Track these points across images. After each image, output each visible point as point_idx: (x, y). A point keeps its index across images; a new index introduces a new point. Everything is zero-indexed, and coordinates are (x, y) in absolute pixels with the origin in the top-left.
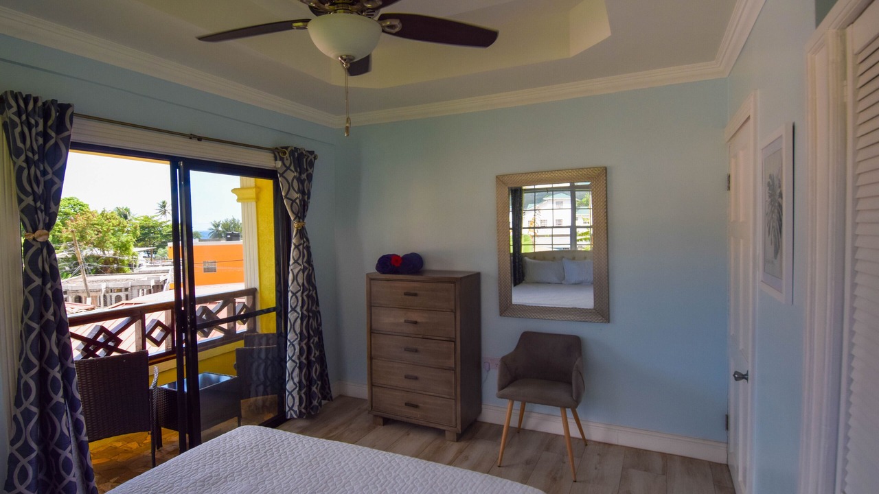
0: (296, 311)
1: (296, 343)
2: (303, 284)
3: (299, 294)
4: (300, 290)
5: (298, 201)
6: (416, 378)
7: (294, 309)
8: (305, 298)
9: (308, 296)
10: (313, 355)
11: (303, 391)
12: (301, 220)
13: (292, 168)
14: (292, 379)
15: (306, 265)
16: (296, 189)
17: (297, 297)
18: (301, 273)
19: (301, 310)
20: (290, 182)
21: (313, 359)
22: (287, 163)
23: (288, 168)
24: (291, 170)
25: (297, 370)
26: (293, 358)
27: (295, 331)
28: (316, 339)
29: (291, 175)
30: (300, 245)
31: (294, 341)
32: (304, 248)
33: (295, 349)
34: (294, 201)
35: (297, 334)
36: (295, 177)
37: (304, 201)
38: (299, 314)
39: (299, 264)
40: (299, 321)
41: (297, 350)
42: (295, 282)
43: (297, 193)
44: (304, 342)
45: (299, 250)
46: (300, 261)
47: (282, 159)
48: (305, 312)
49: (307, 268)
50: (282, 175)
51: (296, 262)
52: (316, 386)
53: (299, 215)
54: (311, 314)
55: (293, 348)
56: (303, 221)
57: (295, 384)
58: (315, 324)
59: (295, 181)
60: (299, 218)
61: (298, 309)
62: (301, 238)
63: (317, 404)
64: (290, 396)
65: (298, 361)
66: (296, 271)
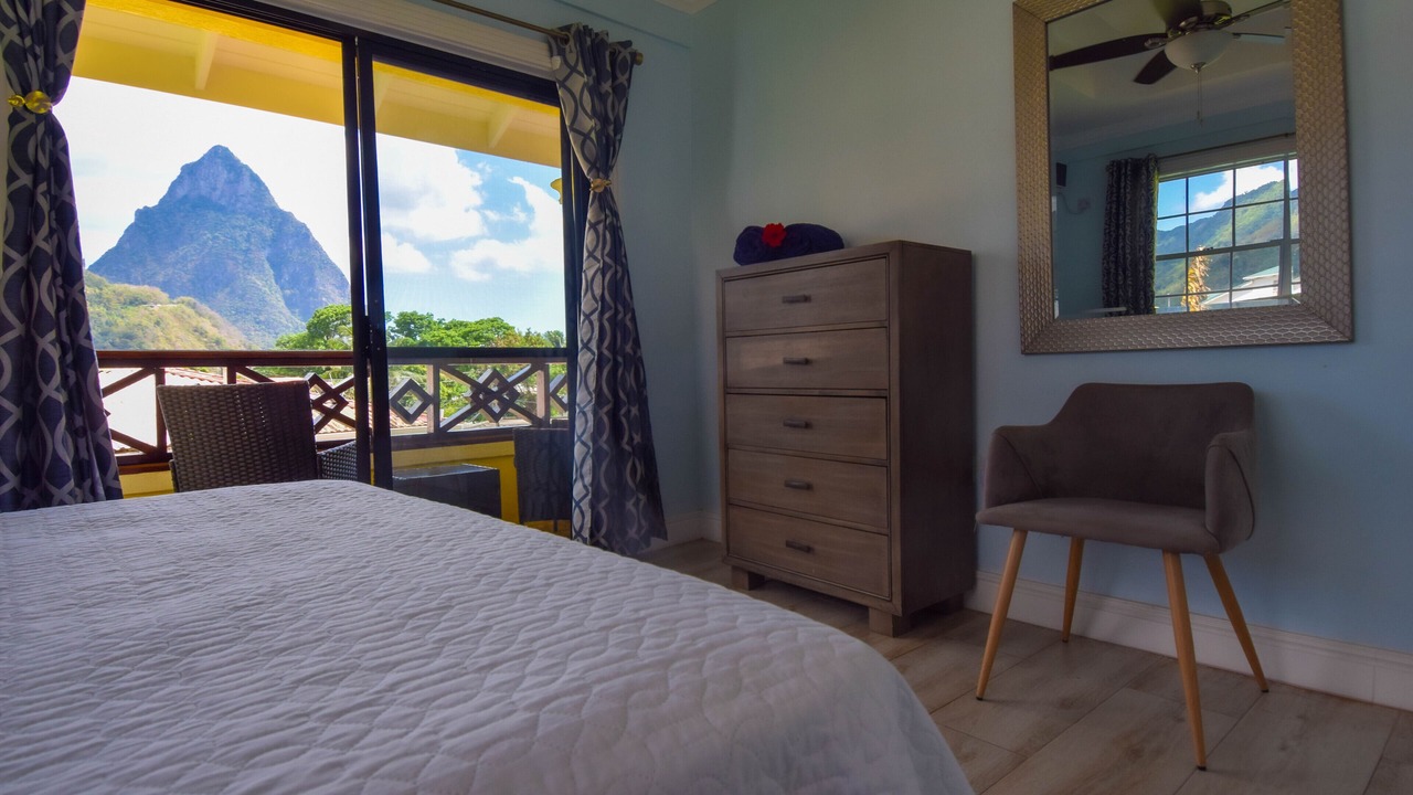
0: (590, 350)
1: (588, 410)
2: (603, 296)
3: (595, 317)
4: (596, 309)
5: (593, 135)
6: (809, 487)
7: (586, 346)
8: (606, 324)
9: (613, 320)
10: (626, 439)
11: (603, 503)
12: (601, 174)
13: (580, 68)
14: (582, 477)
15: (607, 259)
16: (589, 109)
17: (591, 323)
18: (599, 277)
19: (599, 348)
20: (578, 97)
21: (627, 448)
22: (572, 58)
23: (573, 70)
24: (579, 73)
25: (589, 462)
26: (583, 438)
27: (587, 388)
28: (634, 411)
29: (578, 82)
30: (598, 223)
31: (585, 406)
32: (605, 228)
33: (587, 422)
34: (586, 136)
35: (590, 393)
36: (585, 84)
37: (608, 137)
38: (594, 354)
39: (595, 258)
40: (594, 367)
41: (591, 423)
42: (589, 293)
43: (591, 119)
44: (605, 409)
45: (597, 232)
46: (598, 254)
47: (562, 53)
48: (606, 352)
49: (611, 267)
50: (563, 84)
51: (591, 255)
52: (632, 501)
53: (598, 165)
54: (620, 359)
55: (583, 419)
56: (607, 177)
57: (585, 486)
58: (630, 380)
59: (586, 93)
60: (598, 170)
61: (594, 345)
62: (602, 208)
63: (636, 537)
64: (577, 509)
65: (590, 444)
66: (590, 273)
